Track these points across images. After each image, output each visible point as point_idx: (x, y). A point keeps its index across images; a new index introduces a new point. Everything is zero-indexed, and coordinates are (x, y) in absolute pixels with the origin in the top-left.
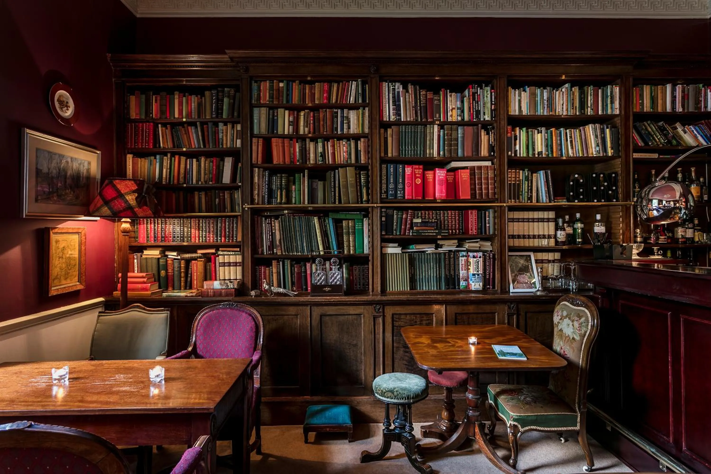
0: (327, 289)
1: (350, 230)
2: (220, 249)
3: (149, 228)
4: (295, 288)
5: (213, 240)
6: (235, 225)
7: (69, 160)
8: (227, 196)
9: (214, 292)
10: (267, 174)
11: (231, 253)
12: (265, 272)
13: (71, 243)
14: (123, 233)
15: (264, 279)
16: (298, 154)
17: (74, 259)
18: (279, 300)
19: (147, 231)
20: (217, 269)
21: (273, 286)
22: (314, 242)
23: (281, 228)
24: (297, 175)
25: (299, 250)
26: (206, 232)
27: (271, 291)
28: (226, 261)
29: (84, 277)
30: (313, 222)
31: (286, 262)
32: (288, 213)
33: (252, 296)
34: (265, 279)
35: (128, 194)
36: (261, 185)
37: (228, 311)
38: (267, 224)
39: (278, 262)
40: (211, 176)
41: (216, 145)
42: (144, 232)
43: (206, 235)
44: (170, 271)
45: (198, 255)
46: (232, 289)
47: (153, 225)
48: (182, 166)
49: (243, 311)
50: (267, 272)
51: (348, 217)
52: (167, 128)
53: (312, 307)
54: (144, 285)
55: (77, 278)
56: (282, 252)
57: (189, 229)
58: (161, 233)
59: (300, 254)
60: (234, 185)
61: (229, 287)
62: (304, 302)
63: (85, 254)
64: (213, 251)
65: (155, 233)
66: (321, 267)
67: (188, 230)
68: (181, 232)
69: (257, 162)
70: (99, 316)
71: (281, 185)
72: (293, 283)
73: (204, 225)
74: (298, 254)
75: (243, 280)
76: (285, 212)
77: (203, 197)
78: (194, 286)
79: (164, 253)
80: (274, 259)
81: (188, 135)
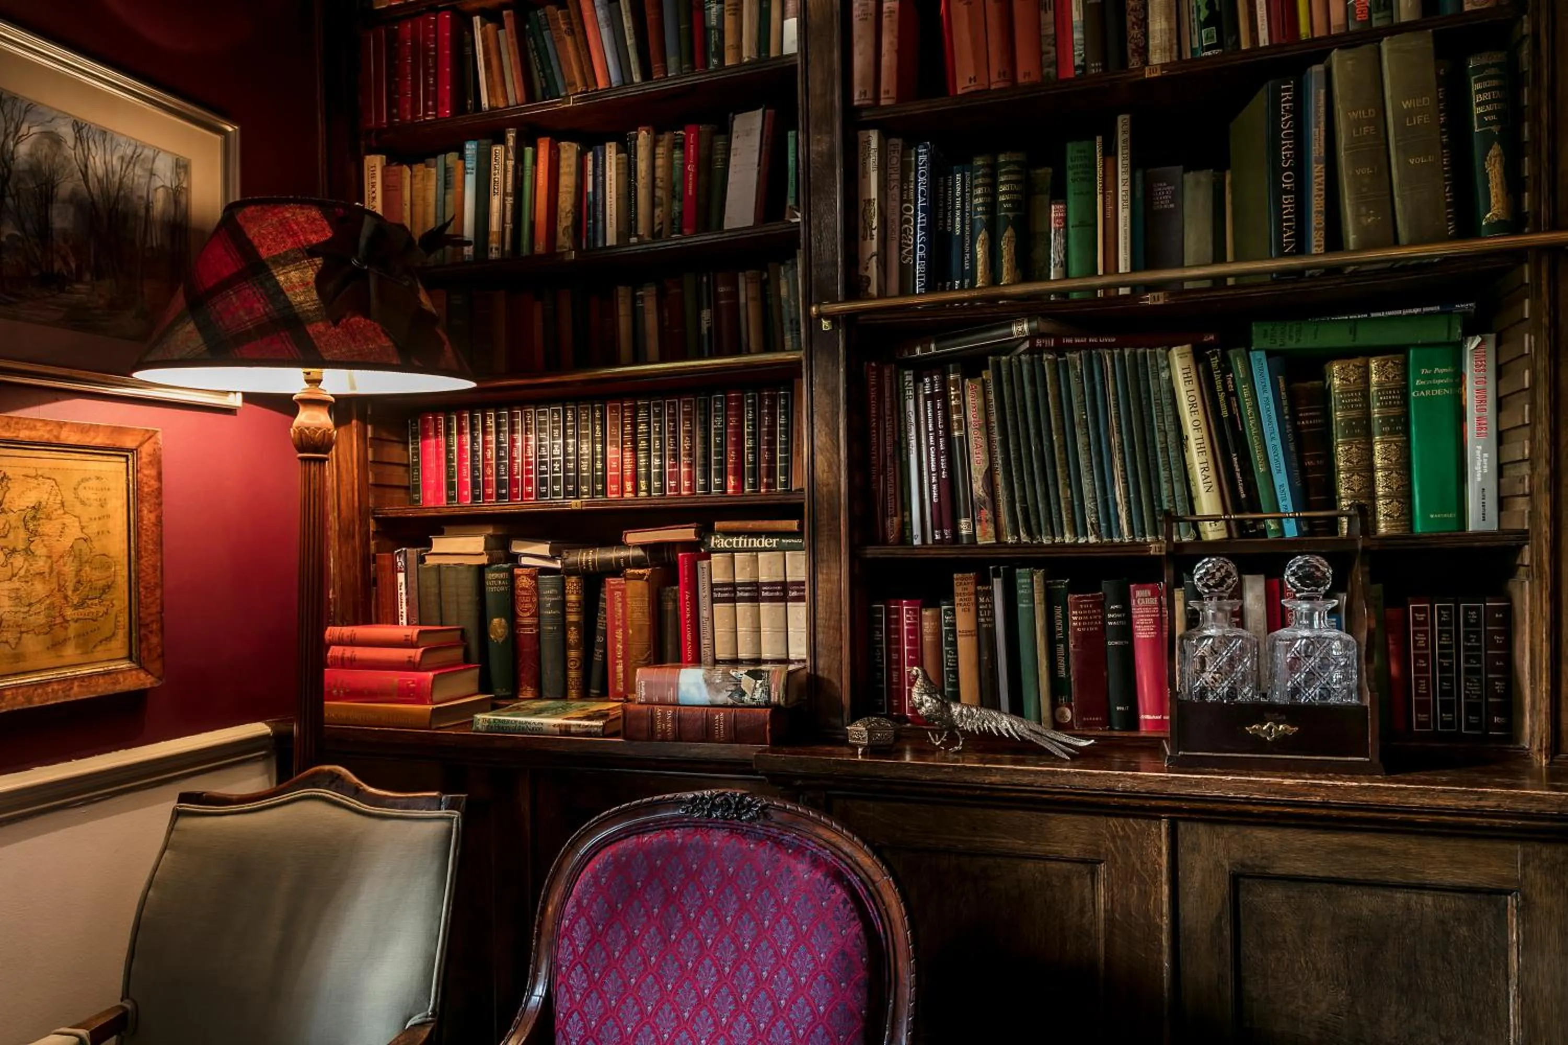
0: (1271, 730)
1: (1376, 413)
2: (717, 525)
3: (455, 448)
4: (1068, 713)
5: (690, 488)
6: (781, 420)
7: (66, 132)
8: (746, 292)
9: (678, 720)
10: (923, 158)
11: (765, 543)
12: (916, 630)
13: (83, 494)
14: (301, 450)
15: (912, 664)
16: (1078, 36)
17: (104, 560)
18: (996, 779)
19: (449, 461)
20: (704, 613)
21: (956, 698)
22: (1170, 480)
23: (994, 418)
24: (1072, 150)
25: (1090, 519)
26: (662, 457)
27: (952, 726)
28: (739, 579)
29: (154, 640)
30: (1164, 375)
31: (1022, 581)
32: (1033, 335)
33: (855, 747)
34: (919, 662)
35: (284, 260)
36: (894, 217)
37: (717, 838)
38: (927, 398)
39: (984, 580)
40: (677, 207)
41: (692, 59)
42: (438, 466)
43: (661, 466)
44: (526, 621)
45: (632, 553)
46: (758, 706)
47: (467, 438)
48: (567, 181)
49: (799, 851)
50: (928, 626)
51: (1366, 337)
52: (502, 26)
53: (1182, 826)
54: (411, 678)
55: (119, 645)
56: (998, 533)
57: (599, 447)
58: (498, 466)
59: (1092, 539)
60: (776, 227)
61: (746, 698)
62: (1136, 795)
63: (160, 543)
64: (687, 534)
65: (474, 468)
66: (1227, 605)
67: (594, 448)
68: (566, 461)
69: (877, 97)
70: (177, 814)
71: (991, 207)
72: (1058, 688)
73: (655, 426)
74: (1082, 541)
75: (815, 666)
76: (1015, 329)
77: (650, 305)
78: (615, 683)
79: (506, 546)
80: (963, 565)
81: (579, 38)
